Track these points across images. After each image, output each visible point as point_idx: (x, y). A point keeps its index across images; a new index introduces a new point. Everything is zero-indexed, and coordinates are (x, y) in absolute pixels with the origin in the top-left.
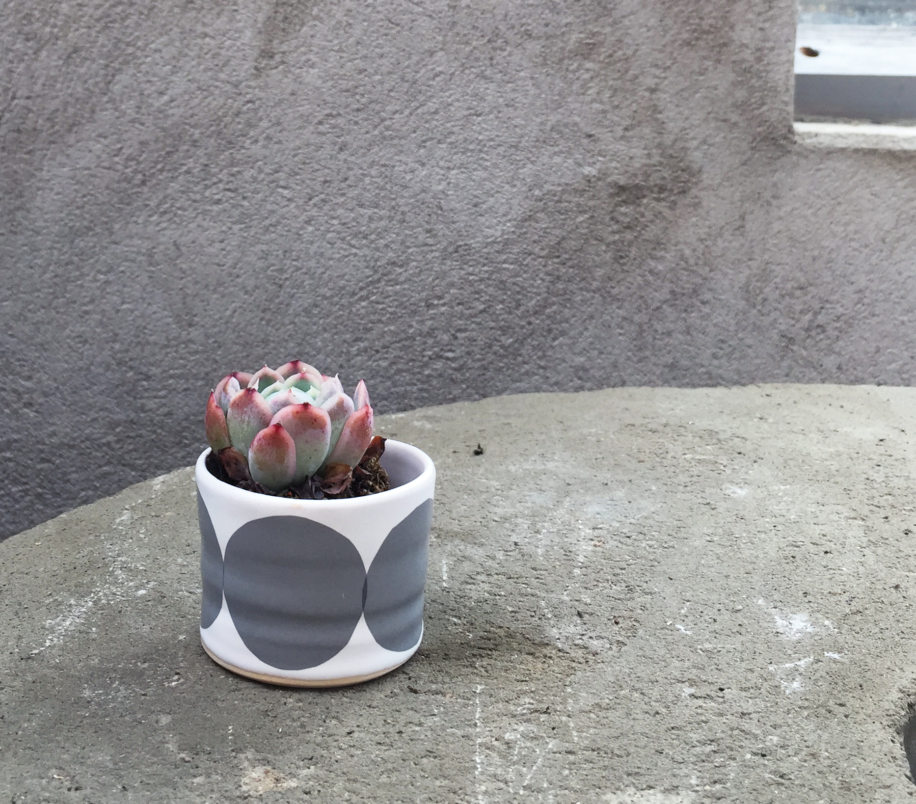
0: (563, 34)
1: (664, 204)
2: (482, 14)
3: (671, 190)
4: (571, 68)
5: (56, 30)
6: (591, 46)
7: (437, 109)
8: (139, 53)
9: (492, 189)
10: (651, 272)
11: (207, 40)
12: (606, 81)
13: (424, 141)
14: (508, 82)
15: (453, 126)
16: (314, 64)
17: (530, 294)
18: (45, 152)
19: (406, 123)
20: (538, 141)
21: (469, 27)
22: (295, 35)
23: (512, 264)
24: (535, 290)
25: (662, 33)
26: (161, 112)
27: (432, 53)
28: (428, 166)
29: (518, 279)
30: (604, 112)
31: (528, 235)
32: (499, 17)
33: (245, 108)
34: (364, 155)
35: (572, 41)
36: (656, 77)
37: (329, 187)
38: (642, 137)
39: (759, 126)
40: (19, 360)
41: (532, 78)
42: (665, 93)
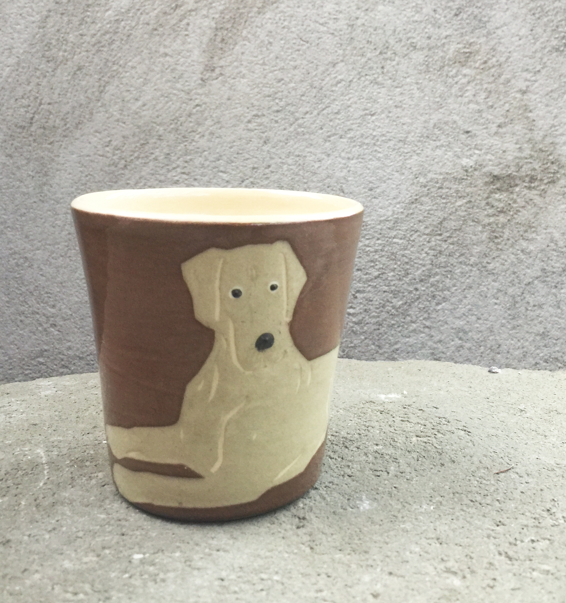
0: (444, 44)
1: (535, 192)
2: (375, 30)
3: (541, 180)
4: (451, 74)
5: (66, 54)
6: (468, 54)
7: (339, 110)
8: (121, 70)
9: (385, 176)
10: (523, 251)
11: (168, 58)
12: (482, 85)
13: (329, 137)
14: (397, 87)
15: (352, 124)
16: (244, 75)
17: (416, 265)
18: (60, 143)
19: (315, 121)
20: (422, 136)
21: (364, 42)
22: (229, 53)
23: (401, 239)
24: (421, 262)
25: (533, 41)
26: (137, 113)
27: (334, 65)
28: (332, 157)
29: (406, 252)
30: (480, 111)
31: (414, 216)
32: (388, 33)
33: (194, 110)
34: (282, 147)
35: (451, 51)
36: (526, 80)
37: (256, 172)
38: (514, 134)
40: (47, 293)
41: (417, 83)
42: (535, 94)
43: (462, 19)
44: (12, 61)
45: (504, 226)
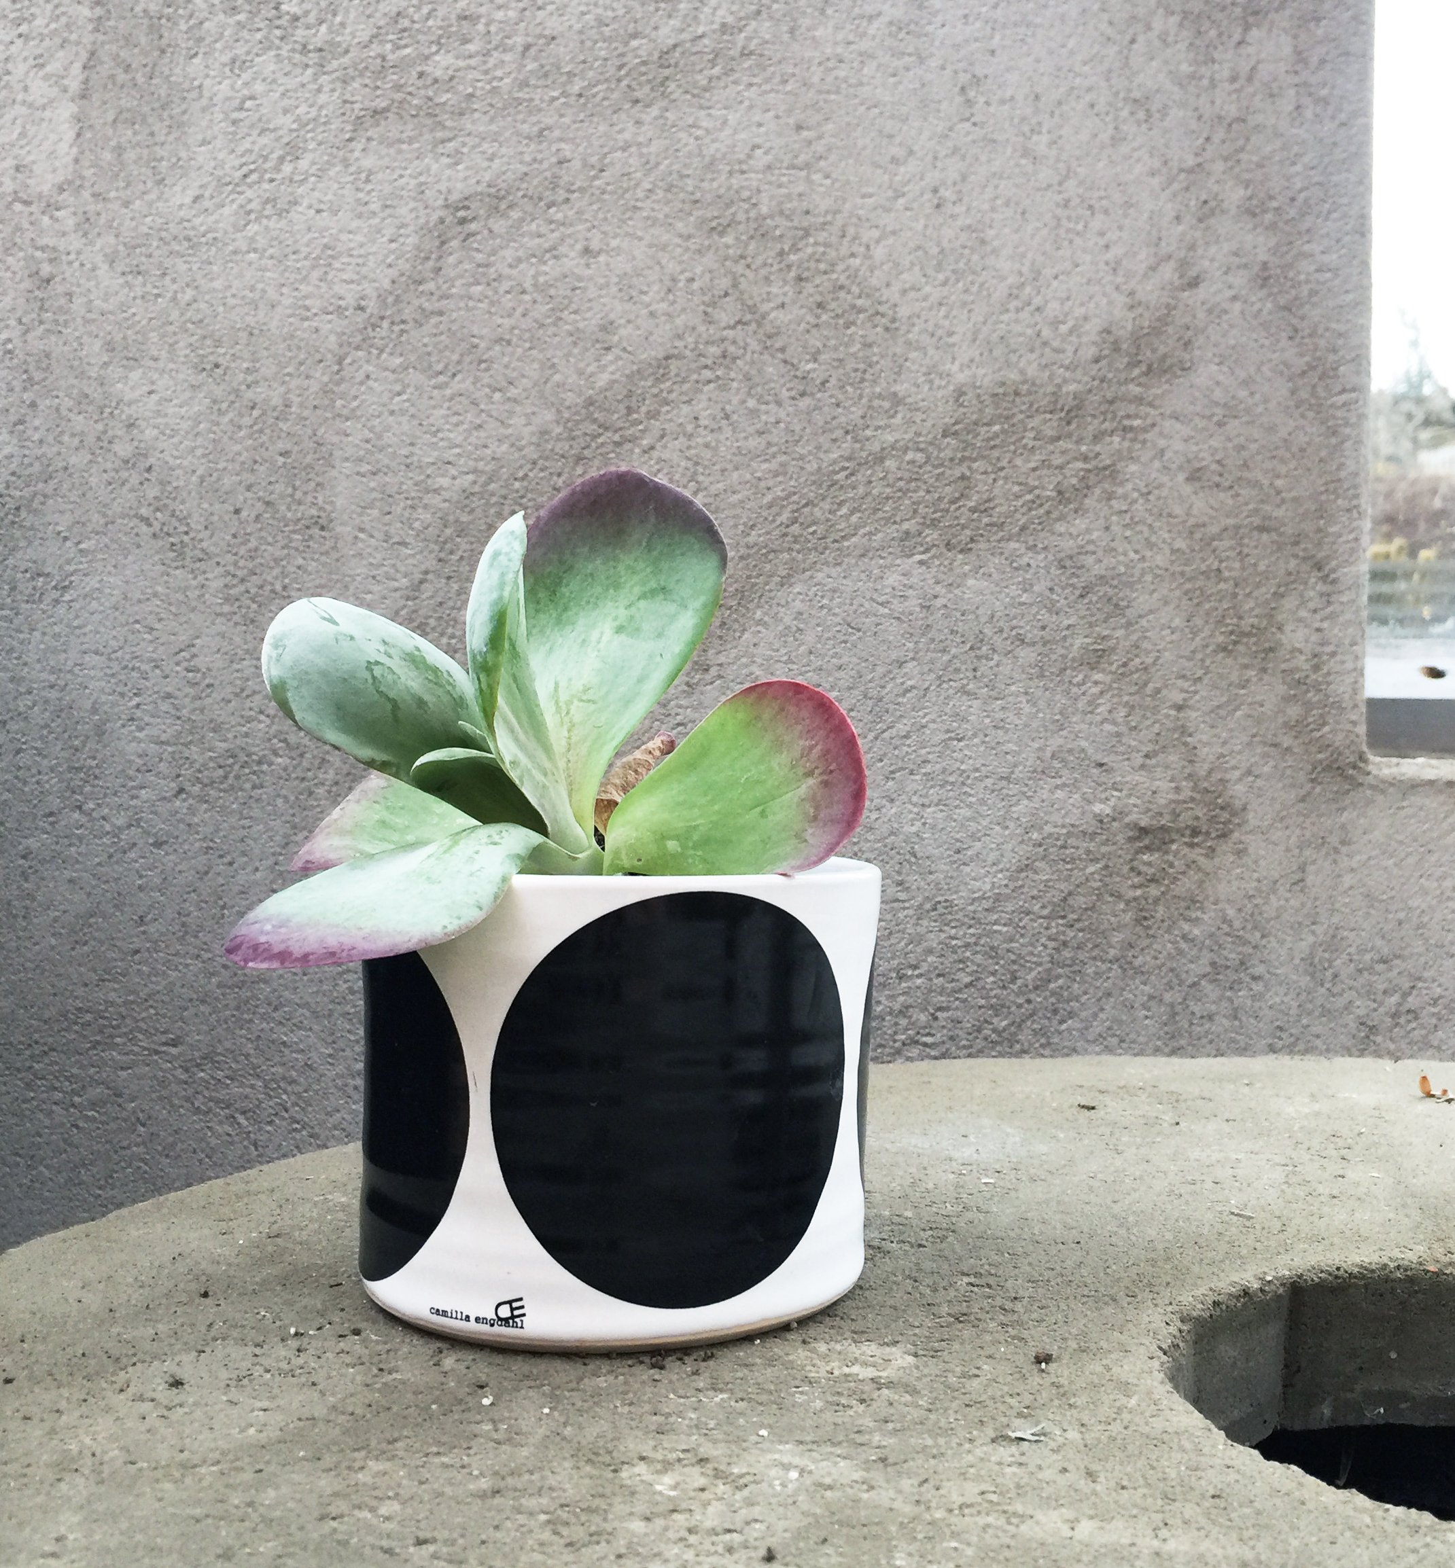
0: (1064, 638)
1: (1198, 850)
2: (963, 615)
3: (1208, 833)
4: (1075, 681)
6: (1100, 653)
7: (908, 733)
9: (979, 831)
10: (1184, 937)
12: (1120, 696)
13: (893, 772)
14: (996, 699)
15: (929, 753)
17: (1028, 965)
20: (1035, 771)
21: (947, 631)
22: (734, 644)
23: (1005, 925)
24: (1035, 959)
25: (1190, 636)
27: (901, 664)
28: (898, 803)
29: (1013, 945)
30: (1118, 735)
31: (1025, 890)
32: (983, 620)
35: (1076, 647)
36: (1182, 690)
38: (1167, 767)
39: (1320, 752)
41: (1026, 693)
42: (1196, 711)
43: (1090, 602)
45: (1157, 901)
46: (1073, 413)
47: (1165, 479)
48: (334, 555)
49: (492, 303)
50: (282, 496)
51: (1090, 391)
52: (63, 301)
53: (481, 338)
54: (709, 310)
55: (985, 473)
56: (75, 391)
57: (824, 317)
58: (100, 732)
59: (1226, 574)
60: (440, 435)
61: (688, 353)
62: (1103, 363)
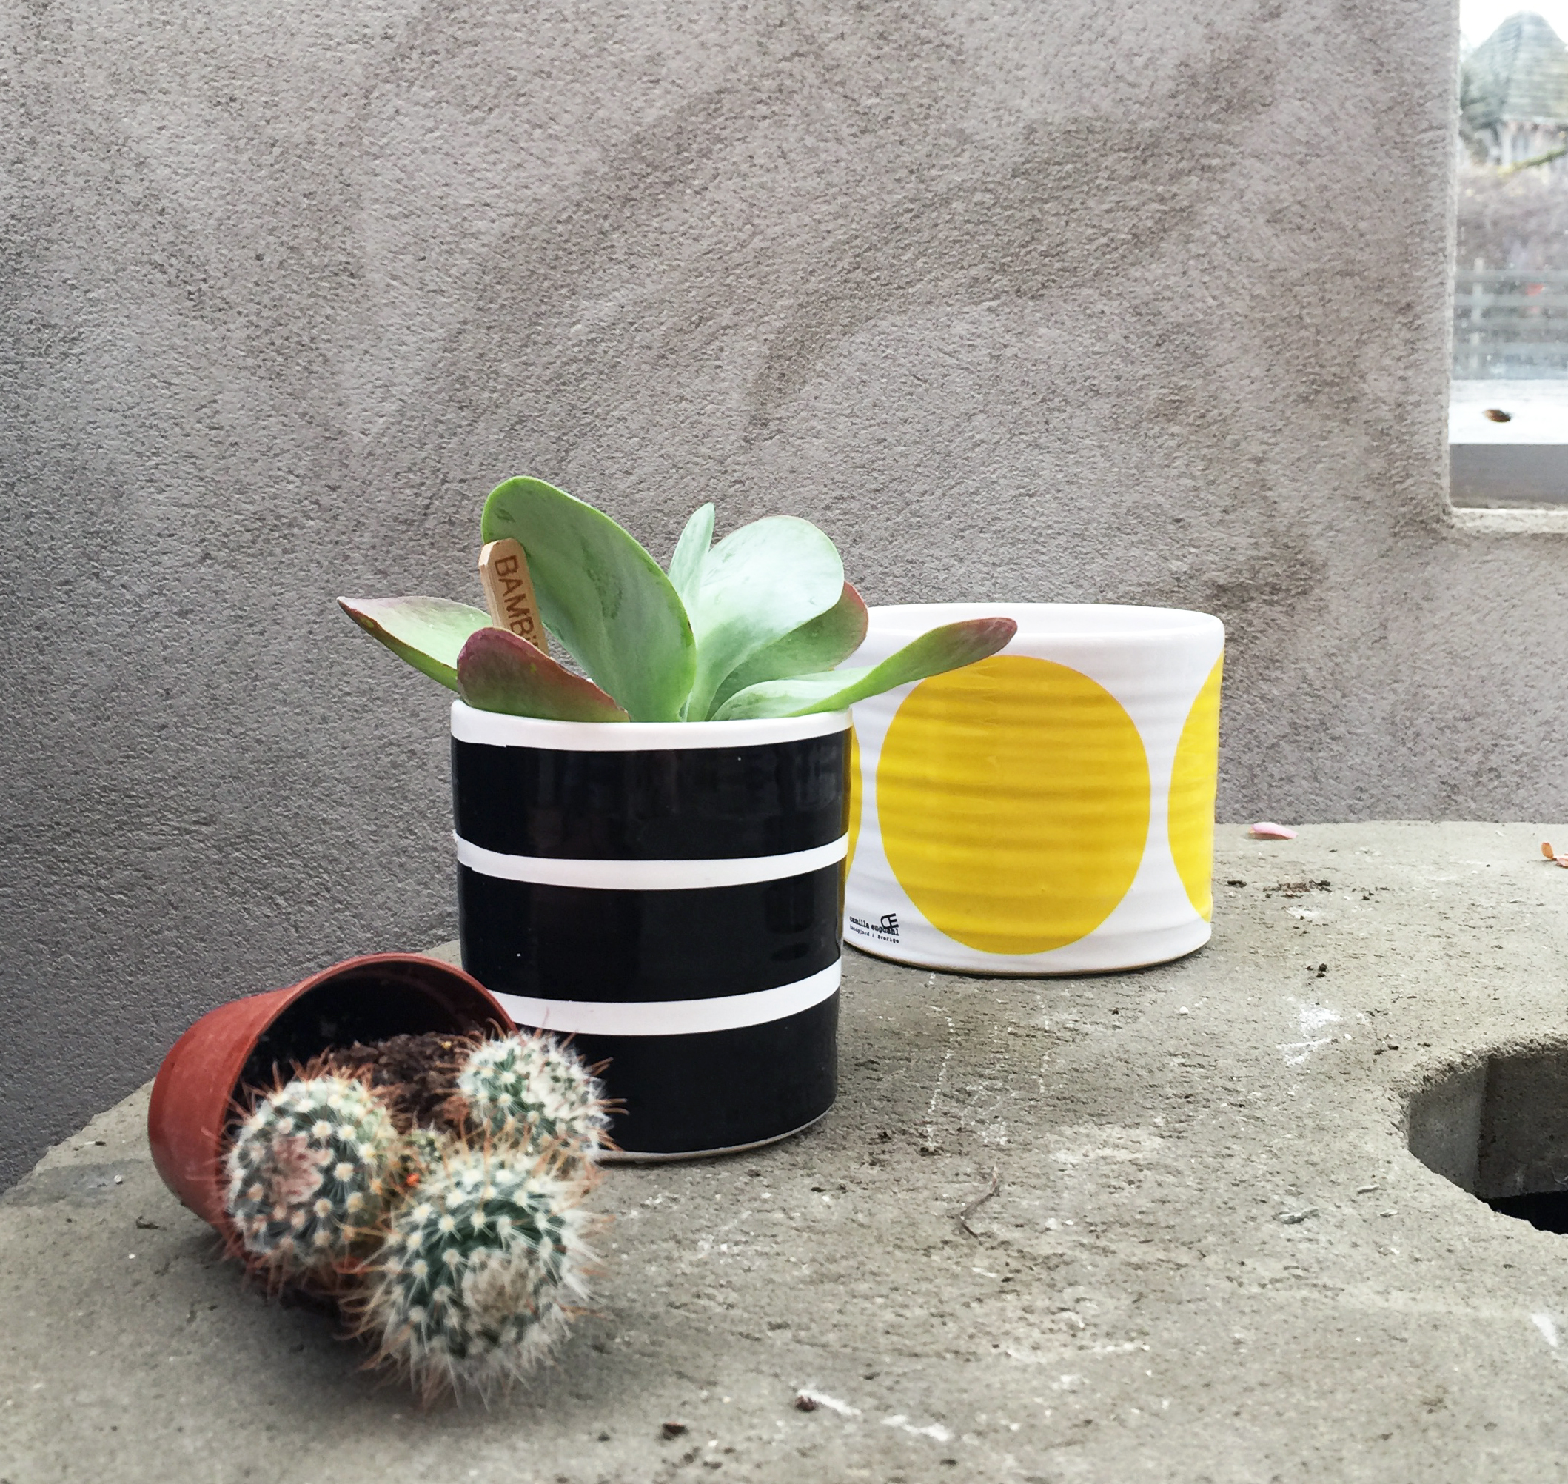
0: (1140, 389)
1: (1277, 608)
2: (1034, 365)
3: (1288, 590)
4: (1151, 433)
5: (495, 395)
6: (1177, 404)
7: (977, 488)
8: (598, 423)
10: (1263, 697)
11: (684, 404)
12: (1198, 449)
13: (962, 530)
14: (1070, 453)
15: (999, 510)
16: (818, 433)
19: (938, 506)
20: (1109, 528)
21: (1017, 382)
22: (793, 396)
25: (1270, 386)
26: (626, 496)
28: (967, 562)
30: (1196, 489)
32: (1056, 369)
33: (732, 490)
34: (884, 548)
35: (1151, 399)
36: (1262, 443)
38: (1247, 522)
39: (1403, 506)
41: (1100, 447)
42: (1276, 463)
43: (1167, 351)
44: (390, 406)
46: (1148, 151)
47: (1245, 222)
48: (367, 305)
49: (531, 33)
50: (308, 241)
51: (1167, 128)
52: (61, 28)
53: (520, 69)
54: (763, 40)
55: (1057, 214)
56: (78, 127)
57: (886, 49)
58: (117, 494)
59: (1308, 320)
60: (477, 175)
61: (742, 86)
62: (1182, 97)
